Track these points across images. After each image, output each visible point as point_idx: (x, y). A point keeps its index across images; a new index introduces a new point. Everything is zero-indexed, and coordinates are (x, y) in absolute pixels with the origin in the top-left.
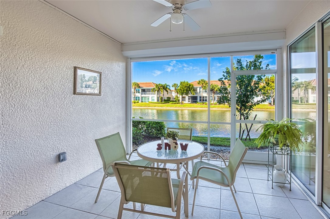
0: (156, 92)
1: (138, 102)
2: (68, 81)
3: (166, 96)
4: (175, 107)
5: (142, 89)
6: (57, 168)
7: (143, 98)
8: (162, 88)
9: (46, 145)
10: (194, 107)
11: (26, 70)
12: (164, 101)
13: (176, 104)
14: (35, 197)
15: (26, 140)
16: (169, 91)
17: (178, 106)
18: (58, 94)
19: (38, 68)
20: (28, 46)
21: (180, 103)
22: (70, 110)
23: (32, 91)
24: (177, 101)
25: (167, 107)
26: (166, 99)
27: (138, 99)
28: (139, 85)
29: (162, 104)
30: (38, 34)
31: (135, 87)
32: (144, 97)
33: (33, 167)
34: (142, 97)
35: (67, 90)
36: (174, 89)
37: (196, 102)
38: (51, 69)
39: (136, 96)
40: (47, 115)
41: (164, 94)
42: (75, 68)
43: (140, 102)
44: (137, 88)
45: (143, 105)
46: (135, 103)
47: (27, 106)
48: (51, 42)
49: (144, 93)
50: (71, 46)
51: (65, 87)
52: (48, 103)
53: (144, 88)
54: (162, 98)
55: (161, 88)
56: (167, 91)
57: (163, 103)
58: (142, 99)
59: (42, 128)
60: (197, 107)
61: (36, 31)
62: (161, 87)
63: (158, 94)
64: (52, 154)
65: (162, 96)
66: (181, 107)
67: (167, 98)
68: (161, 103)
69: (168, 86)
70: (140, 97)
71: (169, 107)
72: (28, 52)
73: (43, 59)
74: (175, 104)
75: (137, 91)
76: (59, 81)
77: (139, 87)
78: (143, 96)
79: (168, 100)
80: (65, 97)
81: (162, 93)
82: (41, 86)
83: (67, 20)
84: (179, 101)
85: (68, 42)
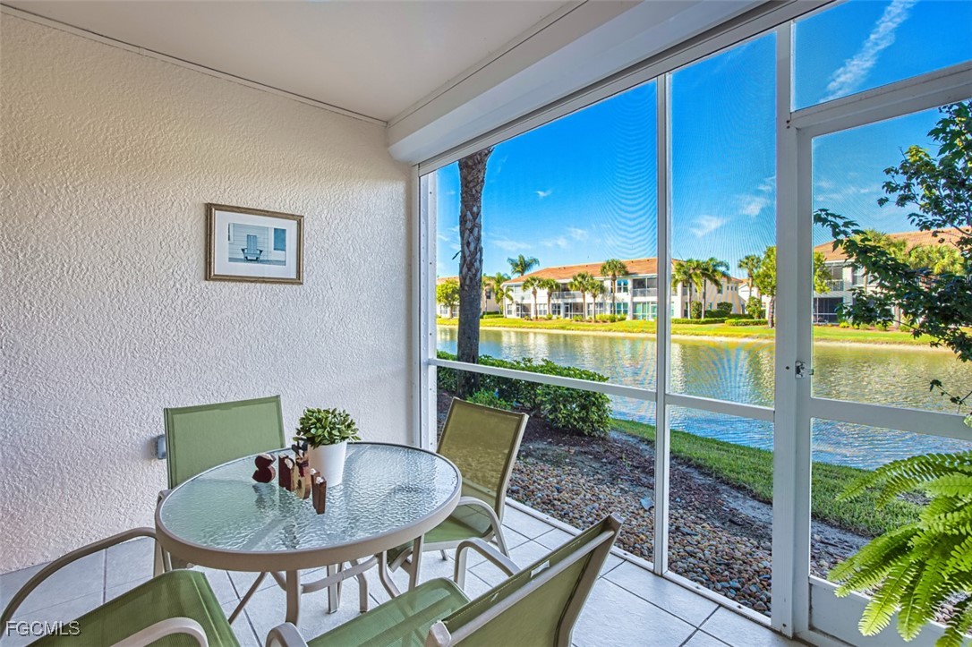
0: (679, 285)
1: (623, 319)
2: (185, 243)
3: (713, 298)
4: (746, 336)
5: (634, 281)
6: (153, 472)
7: (639, 307)
8: (698, 272)
9: (119, 409)
10: (825, 340)
11: (59, 220)
12: (705, 317)
13: (751, 327)
14: (87, 535)
15: (63, 390)
16: (723, 281)
17: (758, 334)
18: (154, 278)
19: (92, 212)
20: (64, 158)
21: (766, 323)
22: (194, 323)
23: (78, 270)
24: (755, 315)
25: (715, 335)
26: (715, 308)
27: (622, 309)
28: (624, 267)
29: (697, 326)
30: (92, 126)
31: (614, 275)
32: (639, 303)
33: (81, 458)
34: (635, 304)
35: (183, 269)
36: (746, 277)
37: (833, 319)
38: (131, 214)
39: (616, 302)
40: (122, 332)
41: (705, 294)
42: (209, 208)
43: (629, 318)
44: (620, 277)
45: (637, 327)
46: (614, 321)
47: (65, 306)
48: (131, 143)
49: (641, 292)
50: (193, 149)
51: (178, 259)
52: (125, 302)
53: (641, 276)
54: (699, 305)
55: (696, 274)
56: (717, 283)
57: (704, 323)
58: (635, 311)
59: (108, 364)
60: (838, 340)
61: (87, 118)
62: (694, 269)
63: (684, 293)
64: (138, 434)
65: (698, 301)
66: (766, 338)
67: (719, 305)
68: (697, 323)
69: (721, 264)
70: (630, 305)
71: (721, 335)
72: (64, 174)
73: (109, 189)
74: (746, 324)
75: (619, 284)
76: (157, 244)
77: (627, 274)
78: (636, 299)
79: (722, 313)
80: (178, 286)
81: (700, 290)
82: (104, 257)
83: (180, 79)
84: (762, 314)
85: (183, 139)
